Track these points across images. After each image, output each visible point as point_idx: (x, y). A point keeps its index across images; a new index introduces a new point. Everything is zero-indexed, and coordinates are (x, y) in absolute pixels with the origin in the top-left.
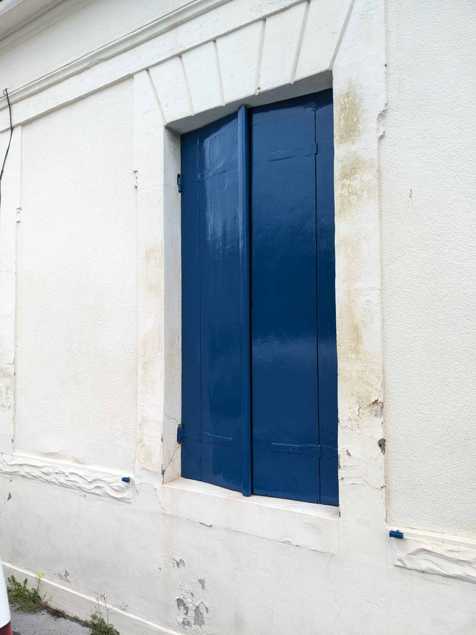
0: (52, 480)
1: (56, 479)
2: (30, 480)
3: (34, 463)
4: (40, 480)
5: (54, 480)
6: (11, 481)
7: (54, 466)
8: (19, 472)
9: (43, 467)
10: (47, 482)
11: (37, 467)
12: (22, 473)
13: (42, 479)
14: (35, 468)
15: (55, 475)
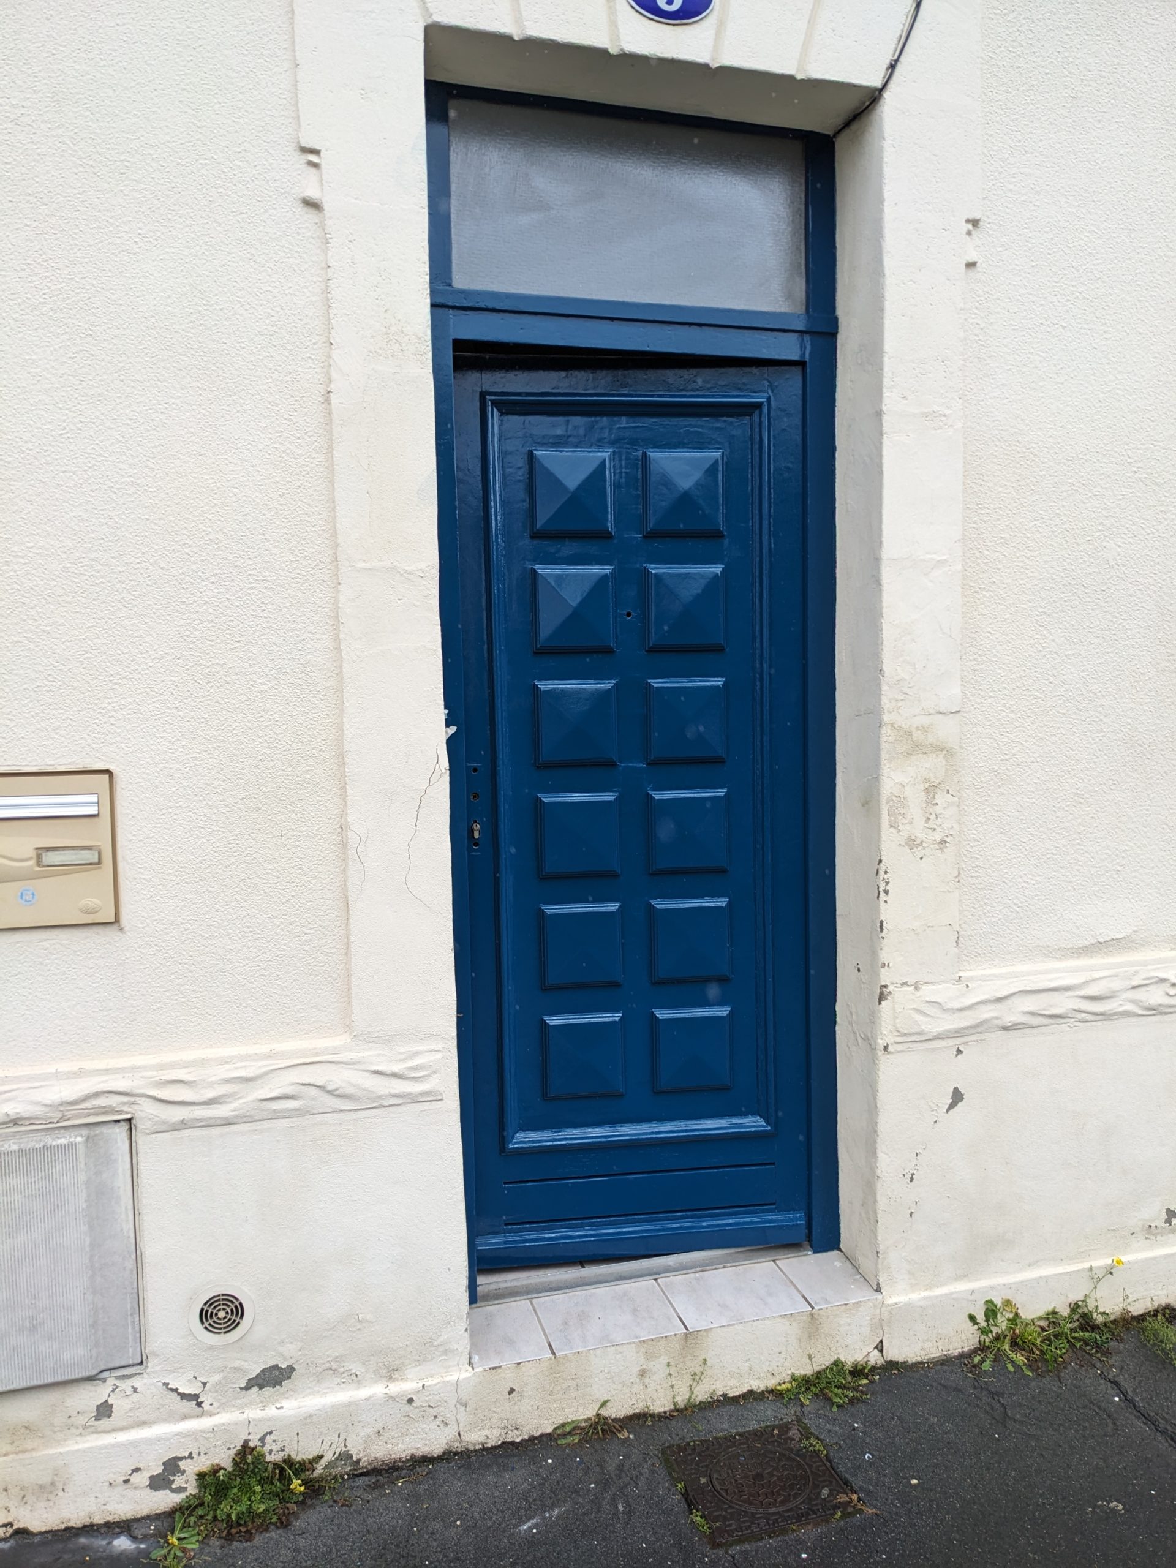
0: (1121, 1009)
1: (1133, 1002)
2: (1035, 1031)
3: (1050, 980)
4: (1073, 1020)
5: (1129, 1007)
6: (959, 1052)
7: (1126, 972)
8: (997, 1018)
9: (1087, 982)
10: (1100, 1017)
11: (1067, 989)
12: (1009, 1019)
13: (1083, 1015)
14: (1056, 994)
15: (1131, 995)
